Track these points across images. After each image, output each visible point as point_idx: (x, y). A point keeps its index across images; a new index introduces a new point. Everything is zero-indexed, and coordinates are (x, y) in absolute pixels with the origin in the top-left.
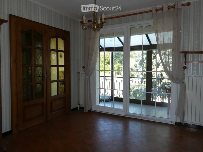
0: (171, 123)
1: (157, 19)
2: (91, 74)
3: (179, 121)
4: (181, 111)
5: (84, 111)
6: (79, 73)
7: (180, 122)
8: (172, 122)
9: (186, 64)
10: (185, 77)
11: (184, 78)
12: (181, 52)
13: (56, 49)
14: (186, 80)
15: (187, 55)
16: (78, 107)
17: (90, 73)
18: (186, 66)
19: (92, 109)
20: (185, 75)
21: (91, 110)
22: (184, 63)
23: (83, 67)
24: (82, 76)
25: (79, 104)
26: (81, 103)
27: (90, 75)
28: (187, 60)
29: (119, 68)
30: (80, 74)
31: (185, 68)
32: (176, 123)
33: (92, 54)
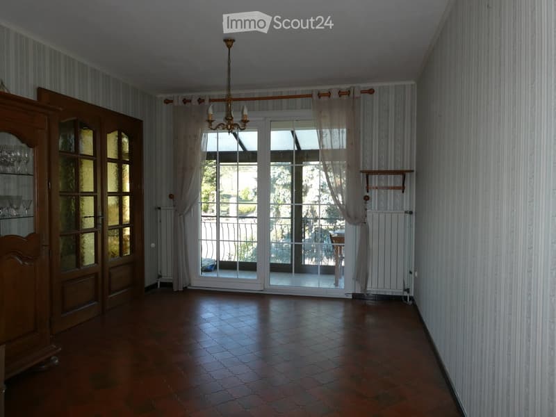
0: (345, 297)
1: (321, 112)
2: (190, 210)
3: (358, 291)
4: (362, 274)
5: (175, 290)
6: (160, 208)
7: (360, 292)
8: (347, 294)
9: (368, 192)
10: (368, 214)
11: (366, 216)
12: (361, 172)
13: (117, 158)
14: (369, 220)
15: (370, 176)
16: (157, 284)
17: (188, 208)
18: (368, 194)
19: (190, 285)
20: (368, 211)
21: (189, 288)
22: (365, 189)
23: (171, 196)
24: (167, 216)
25: (160, 277)
26: (164, 274)
27: (187, 212)
28: (369, 184)
29: (208, 195)
30: (163, 211)
31: (367, 198)
32: (354, 295)
33: (192, 169)
